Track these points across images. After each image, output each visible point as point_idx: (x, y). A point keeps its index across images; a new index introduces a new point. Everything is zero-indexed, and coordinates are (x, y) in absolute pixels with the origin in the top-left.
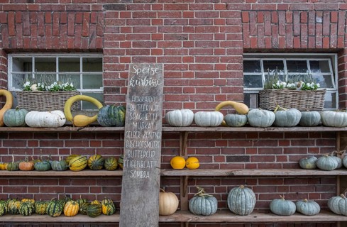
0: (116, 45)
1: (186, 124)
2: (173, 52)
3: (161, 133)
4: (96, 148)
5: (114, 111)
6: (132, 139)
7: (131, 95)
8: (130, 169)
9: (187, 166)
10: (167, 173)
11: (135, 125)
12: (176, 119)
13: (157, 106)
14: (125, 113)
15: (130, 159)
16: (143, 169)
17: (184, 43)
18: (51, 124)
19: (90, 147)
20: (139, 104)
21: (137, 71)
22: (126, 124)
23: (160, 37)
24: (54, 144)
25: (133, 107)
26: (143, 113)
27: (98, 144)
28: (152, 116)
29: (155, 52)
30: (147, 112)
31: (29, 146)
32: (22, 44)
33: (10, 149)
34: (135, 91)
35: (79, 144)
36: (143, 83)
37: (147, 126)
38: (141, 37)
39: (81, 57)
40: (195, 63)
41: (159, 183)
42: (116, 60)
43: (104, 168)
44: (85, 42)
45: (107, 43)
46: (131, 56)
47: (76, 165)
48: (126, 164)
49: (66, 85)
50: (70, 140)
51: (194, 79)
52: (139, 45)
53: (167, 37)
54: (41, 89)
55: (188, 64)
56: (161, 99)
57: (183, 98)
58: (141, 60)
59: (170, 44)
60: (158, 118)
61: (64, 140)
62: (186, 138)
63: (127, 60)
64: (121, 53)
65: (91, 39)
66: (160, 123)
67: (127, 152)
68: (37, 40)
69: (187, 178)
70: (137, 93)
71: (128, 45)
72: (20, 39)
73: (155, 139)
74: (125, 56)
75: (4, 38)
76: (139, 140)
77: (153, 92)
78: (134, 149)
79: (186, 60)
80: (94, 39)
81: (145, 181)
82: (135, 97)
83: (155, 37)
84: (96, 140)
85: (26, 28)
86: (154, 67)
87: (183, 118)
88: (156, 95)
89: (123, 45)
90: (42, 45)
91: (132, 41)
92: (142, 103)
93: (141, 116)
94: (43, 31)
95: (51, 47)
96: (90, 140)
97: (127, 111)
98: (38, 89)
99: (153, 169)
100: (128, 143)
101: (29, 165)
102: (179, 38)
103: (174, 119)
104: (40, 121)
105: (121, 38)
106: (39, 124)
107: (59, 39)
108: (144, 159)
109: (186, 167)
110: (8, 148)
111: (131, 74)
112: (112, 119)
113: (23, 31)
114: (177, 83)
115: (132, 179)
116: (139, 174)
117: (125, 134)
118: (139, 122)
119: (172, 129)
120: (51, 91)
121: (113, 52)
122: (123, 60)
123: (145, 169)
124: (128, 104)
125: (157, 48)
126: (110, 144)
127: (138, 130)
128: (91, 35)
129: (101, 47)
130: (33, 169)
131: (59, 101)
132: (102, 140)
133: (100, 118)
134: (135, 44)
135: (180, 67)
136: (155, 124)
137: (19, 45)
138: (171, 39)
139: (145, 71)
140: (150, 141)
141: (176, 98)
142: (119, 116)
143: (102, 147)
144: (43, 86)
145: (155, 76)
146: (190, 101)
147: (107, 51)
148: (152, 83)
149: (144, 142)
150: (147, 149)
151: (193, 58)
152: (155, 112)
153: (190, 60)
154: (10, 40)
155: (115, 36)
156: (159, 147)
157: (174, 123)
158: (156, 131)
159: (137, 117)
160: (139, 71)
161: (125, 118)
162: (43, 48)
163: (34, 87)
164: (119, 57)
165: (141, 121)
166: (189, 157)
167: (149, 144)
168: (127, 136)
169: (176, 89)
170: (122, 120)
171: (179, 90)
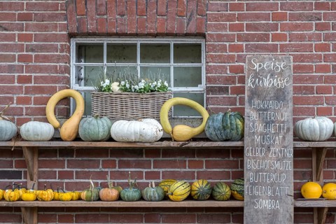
0: (224, 27)
1: (324, 137)
2: (302, 38)
3: (292, 150)
4: (196, 170)
5: (231, 120)
6: (254, 158)
7: (251, 99)
8: (254, 197)
9: (324, 195)
10: (300, 204)
11: (258, 139)
12: (311, 131)
13: (286, 114)
14: (243, 123)
15: (253, 184)
16: (271, 198)
17: (317, 25)
18: (148, 138)
19: (187, 169)
20: (261, 111)
21: (257, 66)
22: (246, 138)
23: (283, 17)
24: (139, 165)
25: (254, 115)
26: (267, 123)
27: (199, 165)
28: (280, 127)
29: (276, 37)
30: (273, 122)
31: (104, 167)
32: (95, 26)
33: (77, 172)
34: (255, 93)
35: (173, 164)
36: (266, 83)
37: (274, 141)
38: (258, 17)
39: (172, 42)
40: (332, 52)
41: (293, 215)
42: (224, 49)
43: (212, 198)
44: (181, 24)
45: (211, 25)
46: (244, 44)
47: (179, 193)
48: (248, 191)
49: (159, 85)
50: (161, 159)
51: (331, 74)
52: (256, 28)
53: (292, 17)
54: (126, 90)
55: (322, 53)
56: (291, 104)
57: (317, 101)
58: (257, 48)
59: (297, 27)
60: (288, 130)
61: (152, 160)
62: (323, 157)
63: (239, 48)
64: (230, 38)
65: (189, 20)
66: (290, 136)
67: (249, 175)
68: (116, 21)
69: (326, 211)
70: (259, 96)
71: (240, 28)
72: (92, 19)
73: (284, 157)
74: (236, 42)
75: (71, 19)
76: (264, 159)
77: (279, 95)
78: (257, 171)
79: (319, 48)
80: (193, 20)
81: (274, 213)
82: (256, 101)
83: (276, 17)
84: (197, 159)
85: (101, 5)
86: (279, 60)
87: (321, 130)
88: (284, 99)
89: (232, 28)
90: (122, 28)
91: (245, 22)
92: (266, 110)
93: (266, 127)
94: (124, 9)
95: (134, 31)
96: (187, 159)
97: (246, 121)
98: (121, 89)
99: (283, 198)
100: (250, 164)
101: (113, 193)
102: (310, 18)
103: (308, 131)
104: (135, 133)
105: (230, 18)
106: (133, 138)
107: (146, 20)
108: (272, 184)
109: (322, 197)
110: (74, 170)
111: (249, 70)
112: (229, 131)
113: (97, 9)
114: (307, 80)
115: (257, 211)
116: (266, 204)
117: (245, 152)
118: (263, 135)
119: (306, 145)
120: (140, 92)
121: (220, 38)
122: (233, 48)
123: (274, 198)
124: (247, 111)
125: (279, 32)
126: (216, 165)
127: (262, 146)
128: (189, 15)
129: (203, 30)
130: (120, 198)
131: (150, 106)
132: (204, 160)
133: (211, 130)
134: (249, 27)
135: (311, 58)
136: (284, 138)
137: (90, 27)
138: (298, 20)
139: (268, 67)
140: (278, 160)
141: (306, 101)
142: (237, 128)
143: (204, 169)
144: (128, 86)
145: (281, 74)
146: (325, 105)
147: (211, 36)
148: (277, 82)
149: (271, 161)
150: (275, 171)
151: (329, 45)
152: (283, 122)
153: (325, 48)
154: (78, 20)
155: (222, 16)
156: (291, 169)
157: (309, 137)
158: (285, 147)
159: (260, 128)
160: (260, 66)
161: (243, 130)
162: (123, 32)
163: (115, 87)
164: (227, 44)
165: (266, 134)
166: (325, 183)
167: (278, 165)
168: (248, 154)
169: (306, 88)
170: (240, 133)
171: (310, 90)
